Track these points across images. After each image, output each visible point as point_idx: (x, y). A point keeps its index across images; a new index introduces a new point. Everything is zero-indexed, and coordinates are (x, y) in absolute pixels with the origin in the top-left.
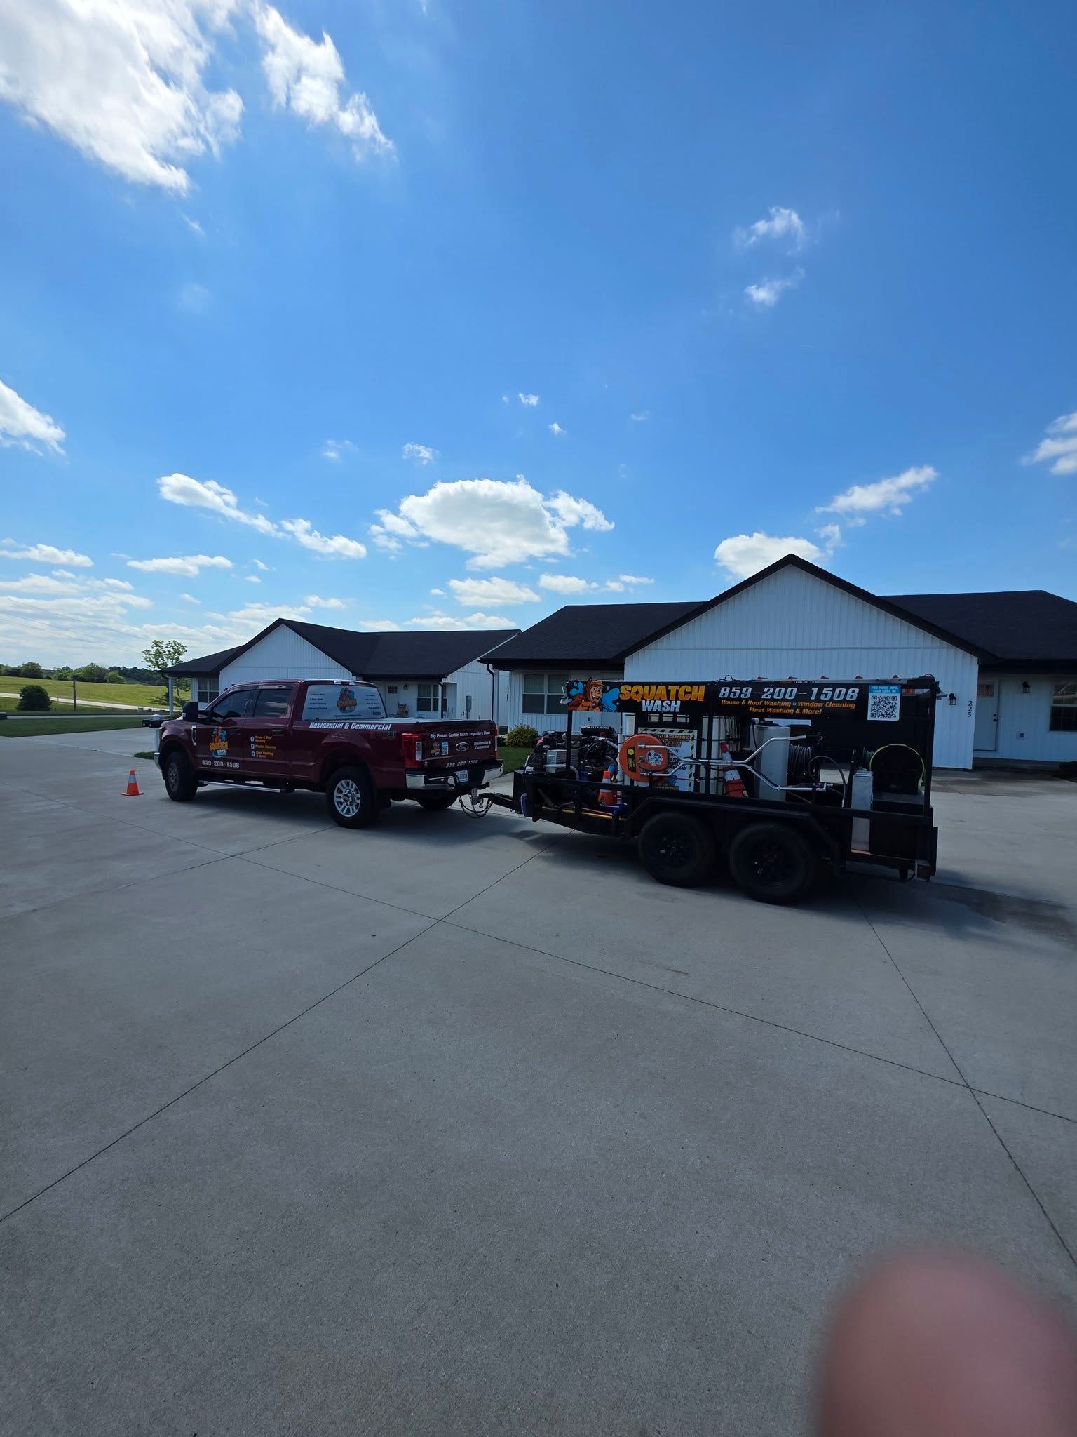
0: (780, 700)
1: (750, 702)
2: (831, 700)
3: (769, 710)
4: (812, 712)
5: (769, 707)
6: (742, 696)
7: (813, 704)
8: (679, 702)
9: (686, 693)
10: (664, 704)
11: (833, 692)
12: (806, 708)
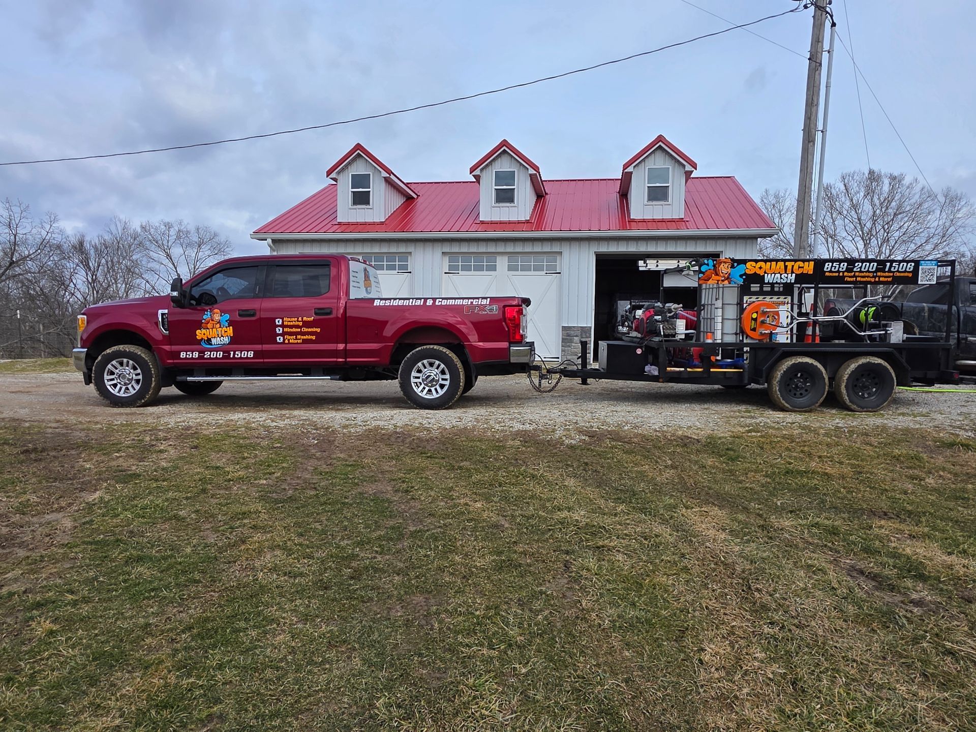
0: (866, 272)
1: (846, 274)
2: (898, 271)
3: (858, 279)
4: (886, 279)
5: (859, 276)
6: (841, 270)
7: (887, 274)
8: (794, 275)
9: (799, 267)
10: (783, 276)
11: (899, 265)
12: (882, 277)
